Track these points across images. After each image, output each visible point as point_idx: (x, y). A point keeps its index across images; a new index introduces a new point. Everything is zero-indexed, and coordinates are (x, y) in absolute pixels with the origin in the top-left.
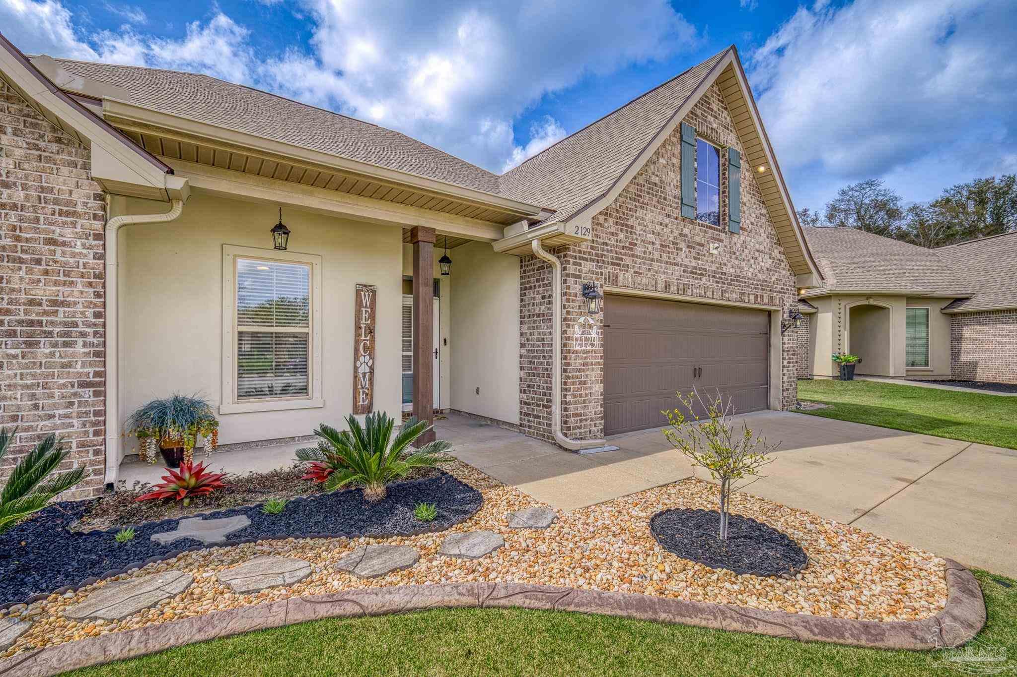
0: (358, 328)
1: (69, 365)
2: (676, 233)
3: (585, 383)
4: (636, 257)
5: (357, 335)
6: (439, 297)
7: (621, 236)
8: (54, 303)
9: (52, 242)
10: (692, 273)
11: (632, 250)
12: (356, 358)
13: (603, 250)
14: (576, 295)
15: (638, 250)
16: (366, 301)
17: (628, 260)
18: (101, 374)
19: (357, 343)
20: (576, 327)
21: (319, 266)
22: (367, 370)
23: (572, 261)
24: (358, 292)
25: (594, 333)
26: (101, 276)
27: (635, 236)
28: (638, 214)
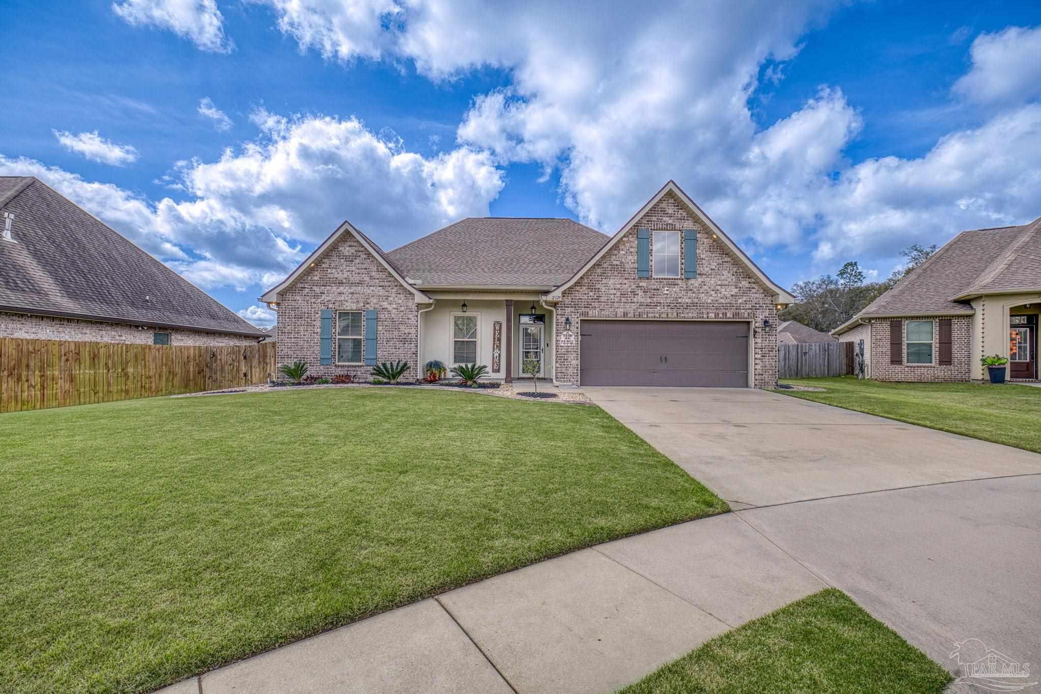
0: (494, 339)
1: (411, 349)
2: (634, 287)
3: (567, 359)
4: (602, 302)
5: (494, 341)
6: (544, 323)
7: (591, 294)
8: (408, 333)
9: (408, 319)
10: (647, 305)
11: (598, 299)
12: (494, 351)
13: (578, 302)
14: (562, 323)
15: (602, 299)
16: (497, 328)
17: (596, 305)
18: (417, 351)
19: (494, 344)
20: (562, 336)
21: (480, 317)
22: (498, 355)
23: (559, 309)
24: (494, 324)
25: (572, 338)
26: (417, 326)
27: (600, 293)
28: (603, 282)
